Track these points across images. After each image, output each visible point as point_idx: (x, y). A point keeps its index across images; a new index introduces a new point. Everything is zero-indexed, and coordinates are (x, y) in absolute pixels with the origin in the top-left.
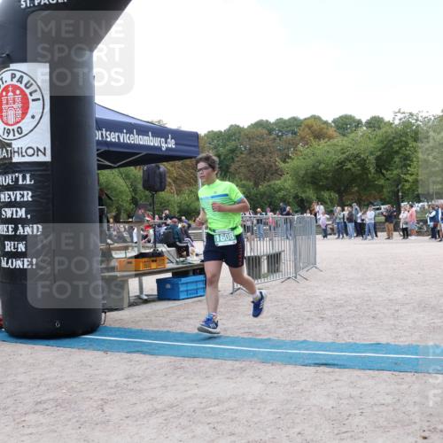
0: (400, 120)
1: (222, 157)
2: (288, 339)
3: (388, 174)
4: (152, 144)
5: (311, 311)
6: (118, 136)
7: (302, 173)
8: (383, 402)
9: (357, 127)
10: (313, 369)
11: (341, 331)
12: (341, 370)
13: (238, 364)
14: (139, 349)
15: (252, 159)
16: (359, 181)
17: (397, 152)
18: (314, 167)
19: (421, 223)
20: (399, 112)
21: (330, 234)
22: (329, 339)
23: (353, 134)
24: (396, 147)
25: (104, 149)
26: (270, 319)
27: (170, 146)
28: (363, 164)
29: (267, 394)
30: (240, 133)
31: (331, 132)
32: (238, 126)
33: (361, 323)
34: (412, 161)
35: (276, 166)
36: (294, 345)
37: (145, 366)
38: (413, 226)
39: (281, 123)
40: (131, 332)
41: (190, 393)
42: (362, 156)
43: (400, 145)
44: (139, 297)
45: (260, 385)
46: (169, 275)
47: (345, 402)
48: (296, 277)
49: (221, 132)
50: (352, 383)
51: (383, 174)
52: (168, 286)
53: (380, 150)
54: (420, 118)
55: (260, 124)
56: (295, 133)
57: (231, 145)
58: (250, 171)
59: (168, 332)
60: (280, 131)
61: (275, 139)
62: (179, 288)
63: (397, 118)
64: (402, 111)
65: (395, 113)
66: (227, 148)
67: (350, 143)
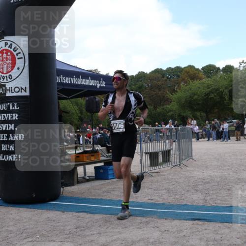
0: (244, 67)
2: (175, 203)
4: (91, 84)
5: (189, 186)
6: (70, 80)
7: (183, 101)
8: (235, 243)
9: (217, 72)
10: (191, 222)
11: (208, 198)
12: (209, 223)
13: (144, 219)
14: (84, 210)
15: (152, 92)
16: (218, 105)
18: (190, 97)
20: (243, 62)
21: (201, 138)
22: (201, 203)
23: (215, 77)
25: (61, 87)
26: (164, 191)
27: (102, 85)
28: (221, 95)
29: (162, 238)
30: (145, 76)
31: (201, 75)
32: (144, 73)
33: (221, 193)
35: (167, 97)
36: (180, 207)
37: (87, 220)
39: (169, 69)
40: (79, 199)
41: (115, 237)
42: (221, 90)
44: (84, 178)
45: (158, 232)
46: (102, 164)
47: (211, 243)
48: (180, 165)
49: (133, 76)
50: (215, 231)
52: (102, 171)
55: (157, 71)
56: (179, 76)
58: (151, 99)
59: (102, 199)
60: (169, 75)
61: (166, 80)
62: (108, 172)
63: (241, 66)
64: (245, 62)
65: (240, 63)
66: (137, 86)
67: (213, 82)
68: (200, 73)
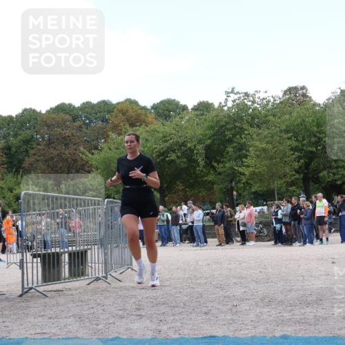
0: (234, 101)
1: (14, 149)
3: (220, 168)
15: (52, 150)
16: (185, 176)
17: (230, 141)
19: (261, 226)
20: (232, 92)
23: (177, 119)
24: (229, 134)
28: (189, 155)
30: (36, 119)
31: (150, 120)
32: (34, 111)
34: (248, 151)
35: (82, 160)
38: (252, 229)
39: (87, 106)
42: (189, 145)
43: (233, 132)
49: (11, 117)
51: (214, 167)
53: (209, 138)
54: (257, 100)
55: (62, 109)
56: (107, 121)
57: (25, 134)
58: (48, 166)
60: (88, 118)
61: (80, 127)
63: (229, 99)
64: (236, 91)
65: (227, 93)
66: (20, 138)
67: (174, 129)
68: (149, 115)
